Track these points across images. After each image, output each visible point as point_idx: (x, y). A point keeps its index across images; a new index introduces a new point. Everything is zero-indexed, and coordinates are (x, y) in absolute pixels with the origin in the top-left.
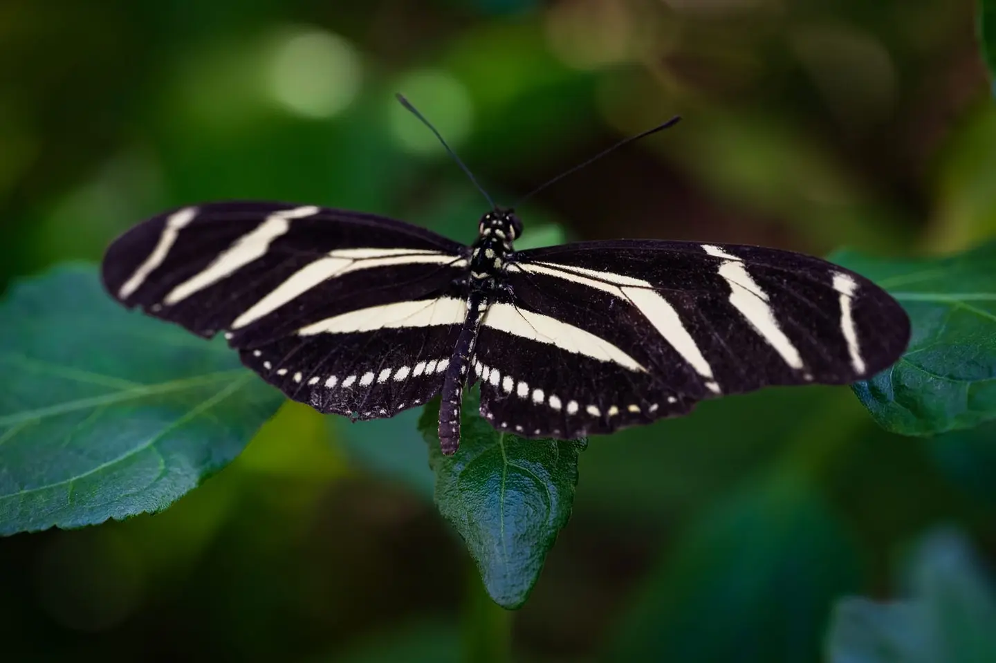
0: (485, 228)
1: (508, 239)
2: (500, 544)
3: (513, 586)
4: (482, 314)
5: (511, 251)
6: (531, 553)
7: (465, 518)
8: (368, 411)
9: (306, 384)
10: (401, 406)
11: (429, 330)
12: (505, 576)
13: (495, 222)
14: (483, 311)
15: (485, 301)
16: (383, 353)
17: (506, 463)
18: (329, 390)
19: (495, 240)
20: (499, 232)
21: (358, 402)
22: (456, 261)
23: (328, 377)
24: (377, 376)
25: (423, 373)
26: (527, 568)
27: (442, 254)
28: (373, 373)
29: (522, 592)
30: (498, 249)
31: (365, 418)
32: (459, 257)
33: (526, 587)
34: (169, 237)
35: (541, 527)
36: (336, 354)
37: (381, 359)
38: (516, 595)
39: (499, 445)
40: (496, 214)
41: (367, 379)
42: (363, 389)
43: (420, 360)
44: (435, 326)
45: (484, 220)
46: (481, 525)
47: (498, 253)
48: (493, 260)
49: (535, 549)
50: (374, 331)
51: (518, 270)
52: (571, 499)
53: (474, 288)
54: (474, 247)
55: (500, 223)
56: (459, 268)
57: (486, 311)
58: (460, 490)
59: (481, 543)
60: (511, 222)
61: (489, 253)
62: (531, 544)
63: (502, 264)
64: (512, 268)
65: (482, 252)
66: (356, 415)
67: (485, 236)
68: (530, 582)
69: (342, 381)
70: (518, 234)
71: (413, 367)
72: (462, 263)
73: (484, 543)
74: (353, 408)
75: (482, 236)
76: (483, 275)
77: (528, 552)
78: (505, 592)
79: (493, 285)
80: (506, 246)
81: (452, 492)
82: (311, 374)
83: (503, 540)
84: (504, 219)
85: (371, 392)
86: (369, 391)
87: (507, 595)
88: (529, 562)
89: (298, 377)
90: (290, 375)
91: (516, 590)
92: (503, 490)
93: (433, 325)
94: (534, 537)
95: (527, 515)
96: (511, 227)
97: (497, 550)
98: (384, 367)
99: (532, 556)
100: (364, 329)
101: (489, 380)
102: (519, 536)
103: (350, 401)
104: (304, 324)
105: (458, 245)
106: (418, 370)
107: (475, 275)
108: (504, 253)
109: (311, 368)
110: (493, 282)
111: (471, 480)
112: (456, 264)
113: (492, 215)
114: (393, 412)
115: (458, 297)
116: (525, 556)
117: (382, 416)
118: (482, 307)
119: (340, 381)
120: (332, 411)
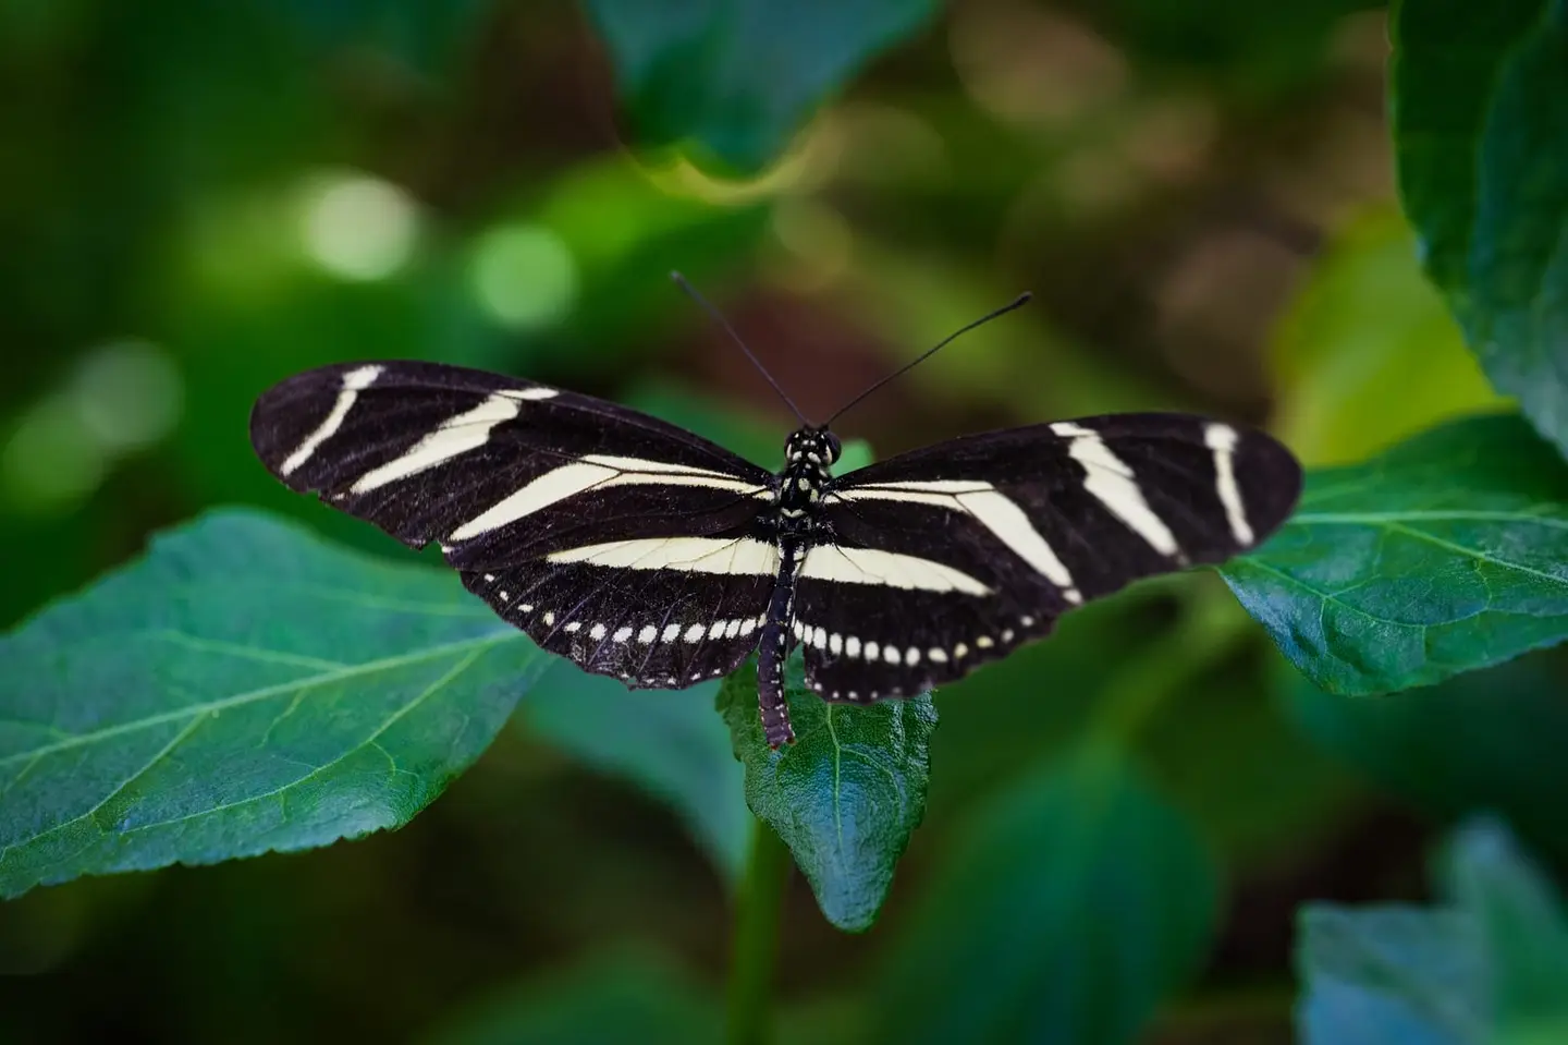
0: (793, 452)
1: (825, 464)
2: (837, 851)
3: (858, 904)
4: (799, 564)
5: (829, 478)
6: (878, 862)
7: (788, 820)
8: (650, 677)
9: (561, 630)
10: (696, 676)
11: (727, 578)
12: (847, 893)
13: (806, 442)
14: (800, 561)
15: (802, 548)
16: (668, 603)
17: (838, 748)
18: (597, 643)
19: (808, 466)
20: (813, 456)
21: (637, 664)
22: (761, 491)
23: (594, 625)
24: (660, 633)
25: (724, 635)
26: (874, 881)
27: (741, 481)
28: (656, 627)
29: (869, 911)
30: (813, 477)
31: (646, 686)
32: (764, 487)
33: (874, 906)
34: (347, 400)
35: (888, 829)
36: (601, 595)
37: (666, 611)
38: (863, 916)
39: (826, 726)
40: (806, 433)
41: (648, 635)
42: (643, 648)
43: (720, 617)
44: (737, 575)
45: (791, 440)
46: (812, 829)
47: (814, 484)
48: (809, 492)
49: (882, 856)
50: (652, 571)
51: (837, 501)
52: (924, 790)
53: (787, 531)
54: (784, 476)
55: (813, 443)
56: (764, 502)
57: (802, 560)
58: (781, 784)
59: (812, 851)
60: (827, 441)
61: (804, 484)
62: (877, 850)
63: (819, 498)
64: (830, 500)
65: (794, 484)
66: (633, 680)
67: (795, 462)
68: (878, 899)
69: (613, 633)
70: (836, 456)
71: (708, 625)
72: (769, 496)
73: (817, 851)
74: (632, 672)
75: (791, 461)
76: (798, 513)
77: (874, 860)
78: (847, 912)
79: (809, 526)
80: (822, 473)
81: (768, 789)
82: (567, 617)
83: (841, 846)
84: (817, 439)
85: (654, 653)
86: (651, 651)
87: (850, 916)
88: (875, 873)
89: (549, 618)
90: (538, 614)
91: (861, 910)
92: (837, 782)
93: (733, 573)
94: (880, 841)
95: (871, 814)
96: (828, 448)
97: (835, 859)
98: (670, 622)
99: (879, 865)
100: (639, 566)
101: (812, 643)
102: (862, 841)
103: (627, 662)
104: (554, 550)
105: (761, 471)
106: (718, 630)
107: (788, 513)
108: (821, 482)
109: (566, 608)
110: (809, 521)
111: (795, 771)
112: (759, 496)
113: (801, 433)
114: (685, 683)
115: (765, 541)
116: (871, 866)
117: (671, 686)
118: (798, 555)
119: (610, 633)
120: (602, 672)
